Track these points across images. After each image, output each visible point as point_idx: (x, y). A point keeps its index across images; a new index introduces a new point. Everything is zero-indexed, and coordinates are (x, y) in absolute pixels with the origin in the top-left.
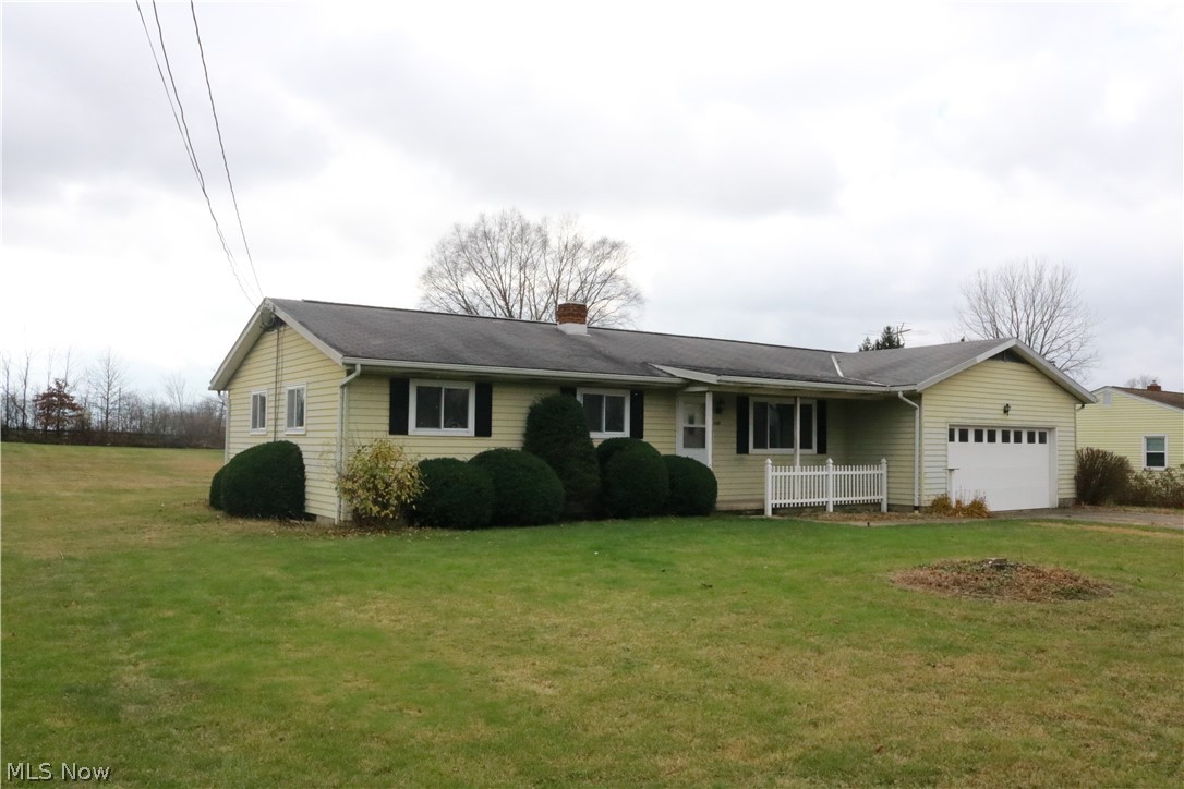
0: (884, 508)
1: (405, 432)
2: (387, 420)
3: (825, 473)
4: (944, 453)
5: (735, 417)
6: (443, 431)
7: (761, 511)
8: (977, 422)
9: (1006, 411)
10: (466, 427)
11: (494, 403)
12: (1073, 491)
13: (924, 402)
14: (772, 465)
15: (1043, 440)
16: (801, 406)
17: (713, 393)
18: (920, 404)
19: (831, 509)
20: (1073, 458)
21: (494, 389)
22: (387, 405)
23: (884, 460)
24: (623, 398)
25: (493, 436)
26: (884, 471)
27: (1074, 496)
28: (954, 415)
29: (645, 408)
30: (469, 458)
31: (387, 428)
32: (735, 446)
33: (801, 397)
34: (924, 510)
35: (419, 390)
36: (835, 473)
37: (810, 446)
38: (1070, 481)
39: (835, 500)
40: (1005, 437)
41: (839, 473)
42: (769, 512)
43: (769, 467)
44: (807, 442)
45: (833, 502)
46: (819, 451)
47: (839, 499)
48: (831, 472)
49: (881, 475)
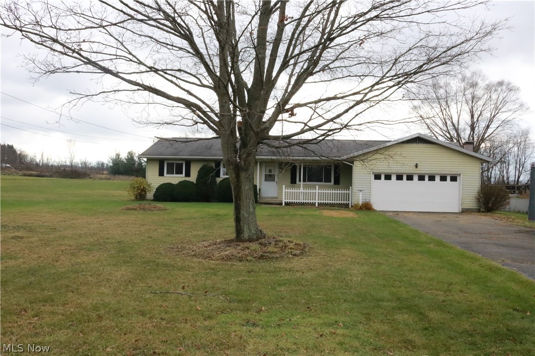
0: (350, 207)
1: (163, 175)
2: (158, 172)
4: (369, 184)
5: (290, 170)
6: (175, 175)
7: (281, 204)
8: (399, 171)
9: (416, 167)
11: (191, 167)
12: (476, 205)
13: (355, 163)
15: (454, 179)
18: (353, 164)
19: (317, 205)
20: (477, 189)
21: (191, 163)
22: (158, 168)
23: (350, 187)
25: (191, 177)
26: (350, 192)
27: (476, 208)
31: (158, 174)
32: (290, 181)
33: (303, 163)
35: (168, 164)
36: (320, 191)
37: (330, 182)
38: (473, 200)
39: (320, 202)
40: (421, 178)
41: (322, 191)
42: (284, 204)
43: (284, 188)
44: (328, 180)
45: (318, 203)
46: (335, 184)
47: (322, 202)
48: (317, 191)
49: (349, 193)
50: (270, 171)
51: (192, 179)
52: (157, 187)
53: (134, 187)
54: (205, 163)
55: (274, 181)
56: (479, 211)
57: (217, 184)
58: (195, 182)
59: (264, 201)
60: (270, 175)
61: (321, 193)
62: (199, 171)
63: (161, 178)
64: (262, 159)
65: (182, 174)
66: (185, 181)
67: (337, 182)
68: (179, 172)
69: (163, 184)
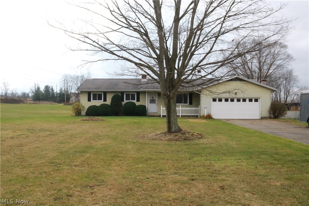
0: (199, 117)
6: (97, 101)
7: (160, 116)
8: (226, 97)
9: (236, 94)
12: (268, 115)
13: (202, 92)
15: (256, 100)
21: (107, 94)
22: (87, 97)
23: (199, 106)
24: (135, 94)
25: (107, 101)
28: (214, 95)
29: (140, 96)
30: (99, 105)
31: (87, 100)
35: (93, 94)
36: (182, 109)
37: (187, 103)
38: (267, 112)
39: (182, 114)
40: (239, 100)
41: (183, 109)
42: (162, 116)
43: (162, 107)
44: (186, 102)
45: (181, 115)
46: (190, 104)
47: (183, 114)
48: (180, 108)
49: (198, 109)
50: (153, 98)
51: (108, 103)
52: (88, 108)
53: (75, 108)
54: (115, 94)
55: (155, 103)
56: (270, 118)
57: (123, 105)
58: (110, 104)
59: (150, 115)
60: (153, 100)
61: (183, 110)
62: (112, 99)
63: (89, 102)
64: (149, 91)
65: (102, 100)
66: (104, 104)
67: (191, 103)
69: (91, 106)
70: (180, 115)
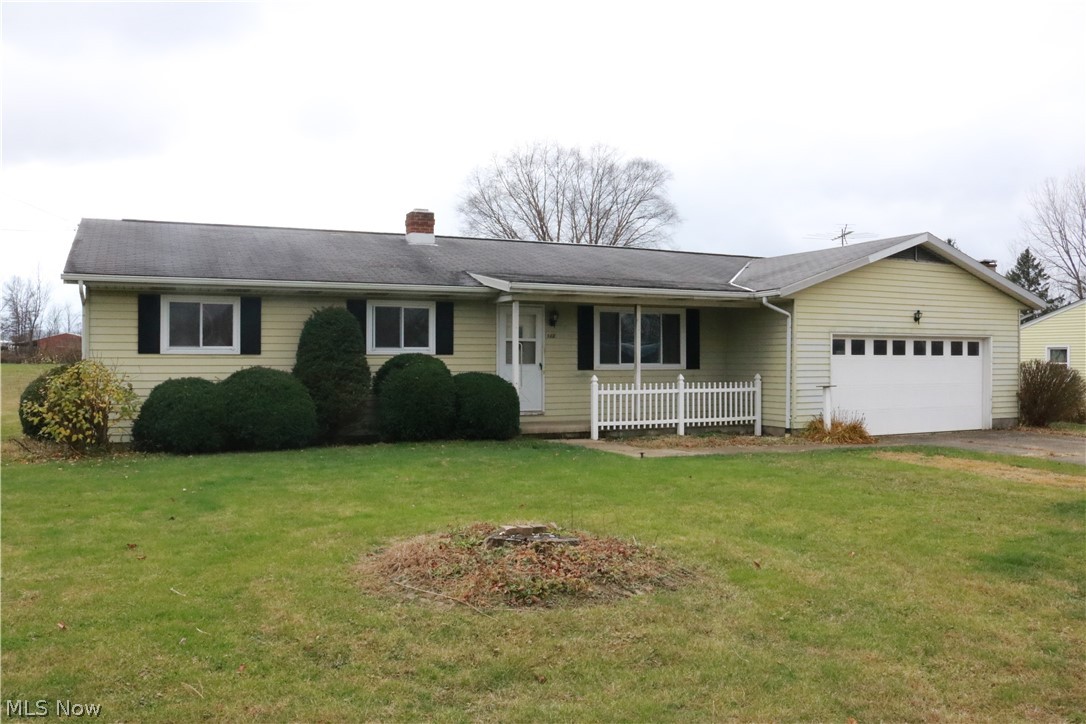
0: (758, 430)
1: (156, 350)
2: (135, 339)
3: (674, 391)
4: (827, 367)
5: (575, 329)
6: (203, 349)
7: (587, 435)
8: (875, 331)
9: (917, 319)
10: (231, 344)
11: (263, 318)
12: (1016, 410)
13: (797, 307)
14: (599, 383)
15: (974, 350)
16: (642, 315)
17: (521, 302)
18: (792, 313)
19: (681, 431)
20: (1015, 372)
21: (263, 304)
22: (135, 323)
23: (758, 376)
24: (427, 311)
25: (263, 354)
26: (758, 389)
27: (1016, 415)
28: (841, 323)
29: (456, 321)
30: (224, 377)
31: (136, 347)
32: (576, 361)
33: (642, 306)
34: (795, 433)
35: (173, 306)
37: (678, 362)
39: (688, 421)
40: (920, 348)
41: (693, 390)
42: (595, 435)
43: (595, 385)
44: (672, 357)
45: (685, 424)
46: (688, 367)
47: (694, 420)
48: (681, 390)
49: (754, 393)
50: (520, 332)
52: (147, 394)
55: (532, 362)
56: (1018, 423)
57: (371, 375)
58: (290, 370)
61: (691, 395)
63: (149, 359)
65: (230, 343)
66: (256, 373)
68: (218, 334)
69: (170, 383)
70: (681, 421)
